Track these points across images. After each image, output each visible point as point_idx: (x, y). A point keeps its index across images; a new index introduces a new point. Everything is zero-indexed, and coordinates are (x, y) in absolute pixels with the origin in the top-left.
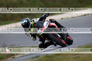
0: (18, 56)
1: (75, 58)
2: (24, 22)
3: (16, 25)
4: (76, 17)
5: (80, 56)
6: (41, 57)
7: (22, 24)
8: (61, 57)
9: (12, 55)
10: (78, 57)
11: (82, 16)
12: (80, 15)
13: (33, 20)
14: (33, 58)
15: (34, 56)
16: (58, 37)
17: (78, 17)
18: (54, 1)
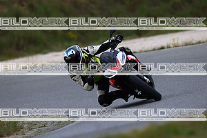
4: (141, 52)
7: (65, 57)
11: (154, 50)
12: (150, 49)
13: (86, 48)
16: (145, 81)
17: (146, 51)
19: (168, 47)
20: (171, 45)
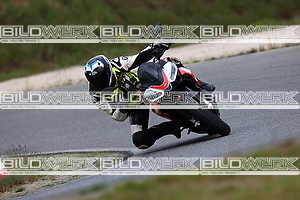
0: (34, 184)
1: (220, 192)
2: (95, 66)
3: (27, 82)
4: (222, 57)
5: (236, 183)
6: (111, 189)
8: (175, 187)
9: (16, 184)
10: (231, 189)
11: (242, 54)
12: (236, 53)
14: (83, 192)
15: (88, 184)
17: (229, 57)
18: (152, 7)
19: (262, 50)
20: (266, 47)
